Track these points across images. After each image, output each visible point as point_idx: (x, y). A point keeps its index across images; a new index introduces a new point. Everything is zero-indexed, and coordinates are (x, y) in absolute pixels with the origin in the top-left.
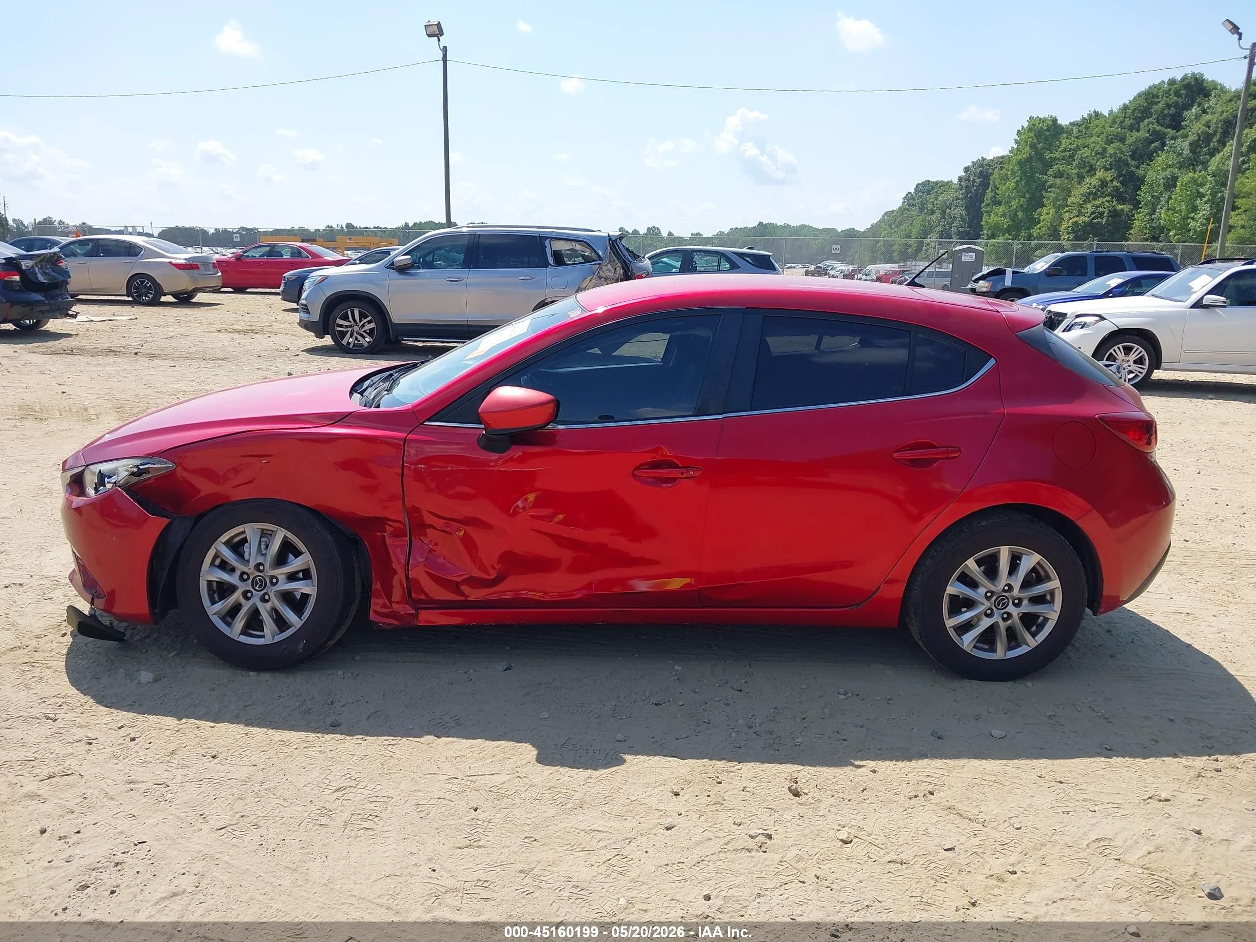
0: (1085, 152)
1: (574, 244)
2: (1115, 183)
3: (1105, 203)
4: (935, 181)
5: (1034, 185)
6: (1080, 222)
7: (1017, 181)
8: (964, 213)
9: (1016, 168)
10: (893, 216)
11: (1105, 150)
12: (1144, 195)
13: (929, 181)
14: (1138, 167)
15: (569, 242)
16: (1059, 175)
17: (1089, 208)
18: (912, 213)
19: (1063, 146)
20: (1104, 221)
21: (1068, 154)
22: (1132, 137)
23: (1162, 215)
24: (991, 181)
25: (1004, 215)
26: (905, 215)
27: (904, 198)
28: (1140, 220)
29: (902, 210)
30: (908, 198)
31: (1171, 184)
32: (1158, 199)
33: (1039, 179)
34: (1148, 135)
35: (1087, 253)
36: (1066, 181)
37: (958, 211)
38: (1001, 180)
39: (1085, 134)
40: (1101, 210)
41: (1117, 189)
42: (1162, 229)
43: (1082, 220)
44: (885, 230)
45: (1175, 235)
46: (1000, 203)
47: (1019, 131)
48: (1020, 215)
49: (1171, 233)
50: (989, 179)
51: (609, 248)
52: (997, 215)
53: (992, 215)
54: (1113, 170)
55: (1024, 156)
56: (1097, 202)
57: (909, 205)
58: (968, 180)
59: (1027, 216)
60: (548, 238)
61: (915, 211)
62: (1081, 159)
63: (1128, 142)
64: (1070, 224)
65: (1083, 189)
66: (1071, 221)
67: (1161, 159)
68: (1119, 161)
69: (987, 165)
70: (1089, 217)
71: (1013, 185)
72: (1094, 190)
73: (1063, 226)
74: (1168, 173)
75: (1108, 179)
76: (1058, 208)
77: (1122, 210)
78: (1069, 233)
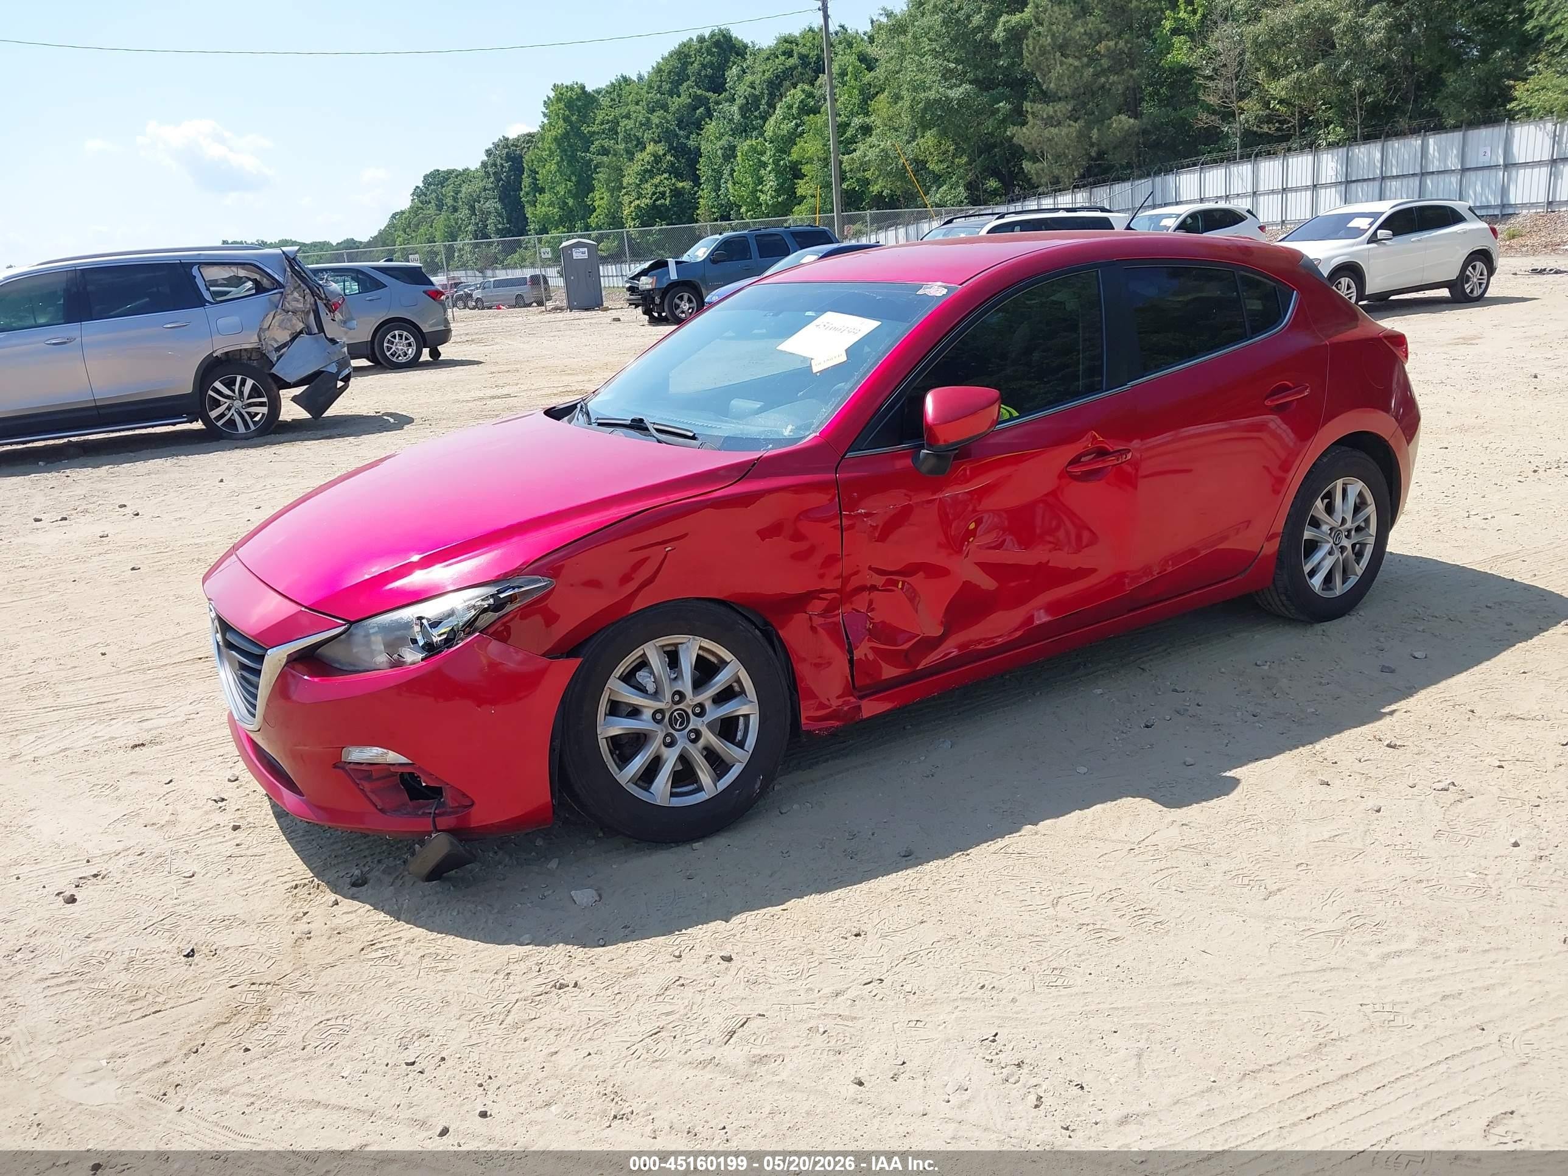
0: (630, 124)
1: (234, 269)
2: (668, 157)
3: (663, 181)
4: (445, 169)
5: (578, 166)
6: (643, 205)
7: (557, 163)
8: (499, 206)
9: (554, 147)
10: (406, 219)
11: (648, 119)
12: (704, 169)
13: (438, 171)
14: (688, 138)
15: (227, 268)
16: (605, 152)
17: (648, 188)
18: (429, 212)
19: (599, 119)
20: (667, 202)
21: (607, 126)
22: (675, 103)
23: (730, 189)
24: (525, 165)
25: (551, 204)
26: (421, 215)
27: (413, 194)
28: (705, 198)
29: (414, 210)
30: (418, 193)
31: (730, 153)
32: (720, 173)
33: (583, 158)
34: (690, 100)
35: (746, 232)
36: (615, 159)
37: (492, 205)
38: (538, 162)
39: (619, 102)
40: (662, 189)
41: (673, 164)
42: (731, 205)
43: (644, 202)
44: (399, 236)
45: (748, 211)
46: (542, 191)
47: (545, 102)
48: (570, 202)
49: (743, 210)
50: (522, 162)
51: (288, 269)
52: (543, 204)
53: (539, 206)
54: (663, 143)
55: (559, 131)
56: (656, 181)
57: (422, 202)
58: (495, 165)
59: (579, 203)
60: (195, 264)
61: (431, 209)
62: (626, 131)
63: (672, 109)
64: (632, 209)
65: (636, 167)
66: (633, 205)
67: (711, 127)
68: (666, 132)
69: (513, 145)
70: (651, 199)
71: (554, 167)
72: (649, 167)
73: (625, 213)
74: (723, 142)
75: (661, 153)
76: (612, 191)
77: (683, 188)
78: (634, 219)
